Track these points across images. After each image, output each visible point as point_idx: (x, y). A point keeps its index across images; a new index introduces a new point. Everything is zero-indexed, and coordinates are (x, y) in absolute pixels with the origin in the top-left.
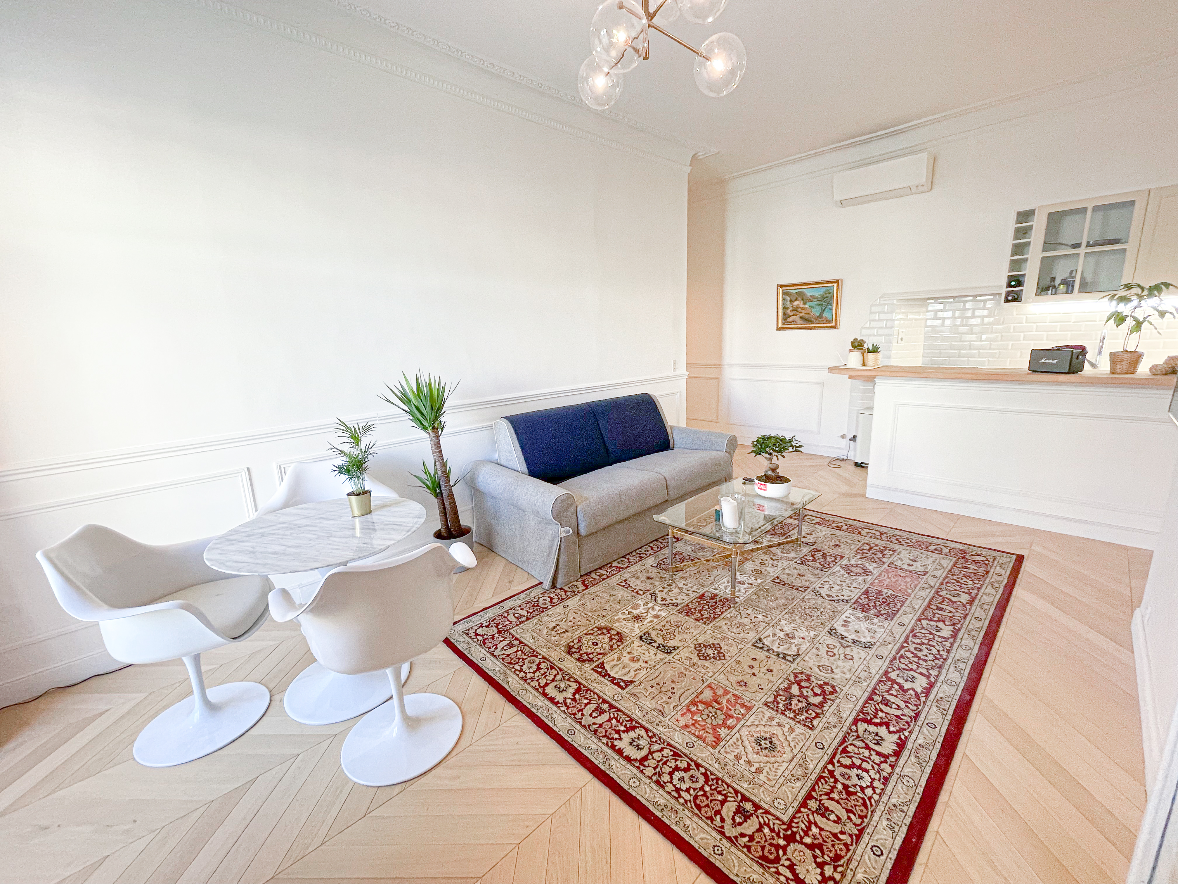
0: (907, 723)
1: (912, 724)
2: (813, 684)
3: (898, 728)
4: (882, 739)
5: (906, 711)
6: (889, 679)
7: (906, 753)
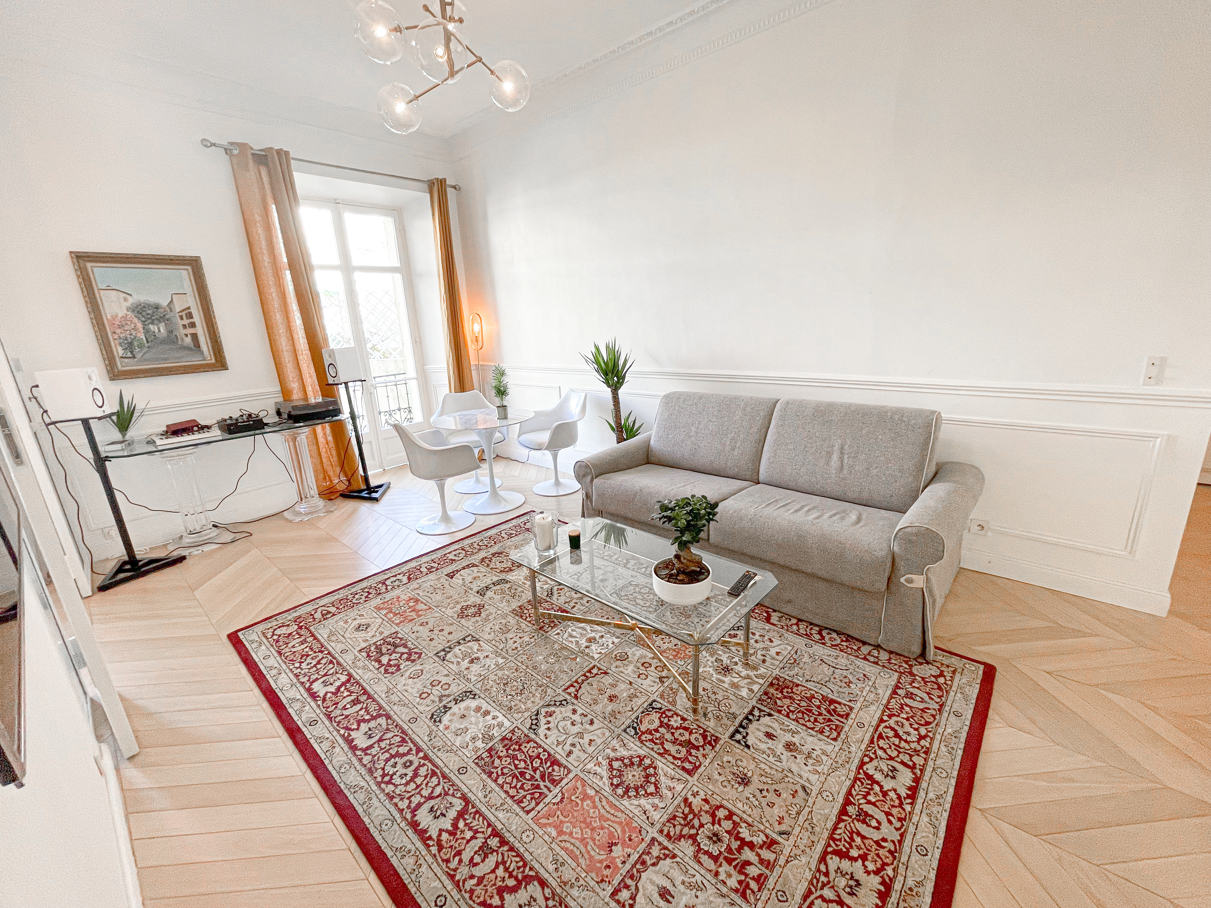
0: (328, 707)
1: (324, 710)
2: (401, 662)
3: (327, 699)
4: (325, 685)
5: (338, 712)
6: (379, 716)
7: (306, 695)
